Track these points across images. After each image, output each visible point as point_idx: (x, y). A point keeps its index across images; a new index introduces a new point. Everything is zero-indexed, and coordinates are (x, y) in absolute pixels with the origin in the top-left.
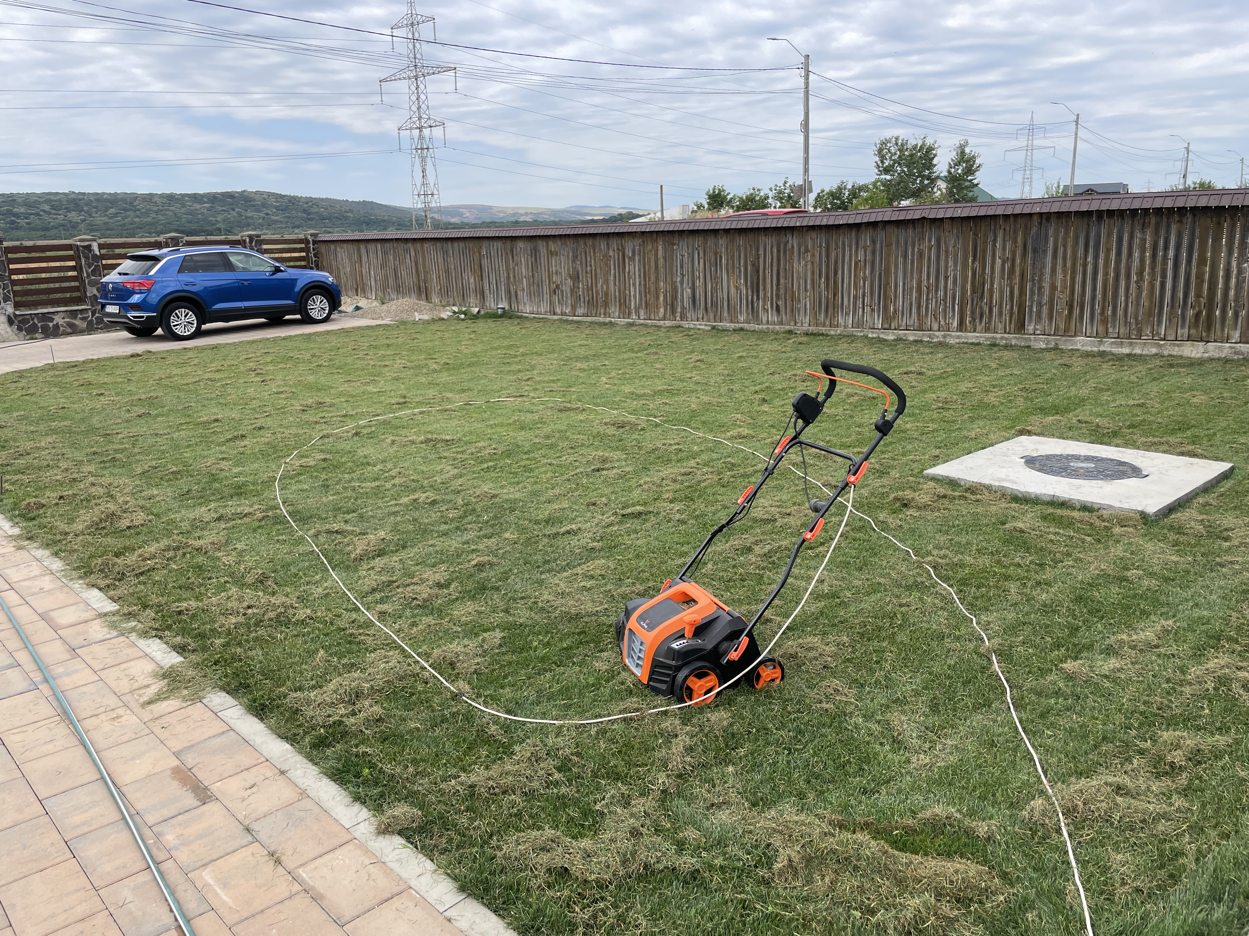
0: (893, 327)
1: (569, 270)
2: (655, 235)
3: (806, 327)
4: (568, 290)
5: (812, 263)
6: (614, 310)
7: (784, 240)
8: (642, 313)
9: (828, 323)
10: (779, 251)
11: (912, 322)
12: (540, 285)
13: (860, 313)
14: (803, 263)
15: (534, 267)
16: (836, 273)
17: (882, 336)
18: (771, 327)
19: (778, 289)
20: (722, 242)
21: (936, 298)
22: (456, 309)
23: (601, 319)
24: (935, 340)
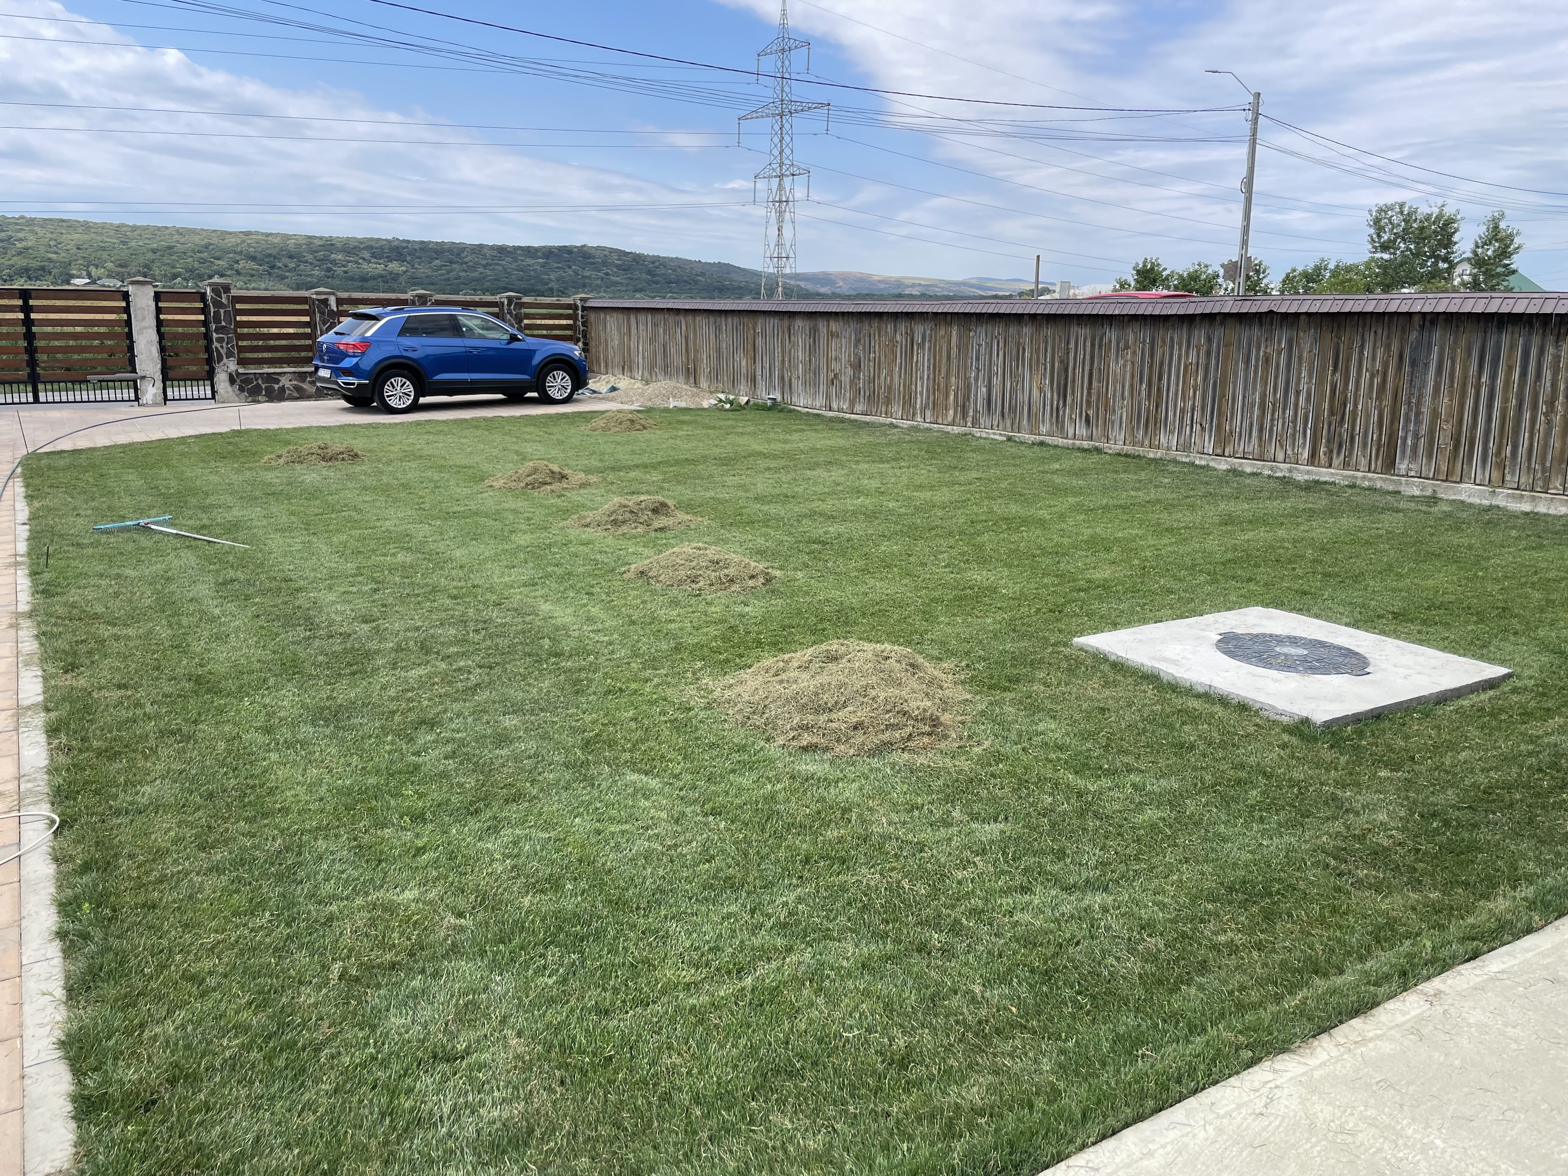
0: (1227, 454)
1: (849, 356)
2: (949, 317)
3: (1119, 447)
4: (848, 380)
5: (1133, 363)
6: (897, 409)
7: (1099, 332)
8: (928, 414)
9: (1147, 442)
10: (1093, 345)
11: (1251, 448)
12: (816, 373)
13: (1188, 432)
14: (1121, 362)
15: (812, 351)
16: (1160, 378)
17: (1212, 464)
18: (1078, 442)
19: (1089, 394)
20: (1027, 330)
21: (1284, 418)
22: (722, 396)
23: (882, 420)
24: (1278, 474)
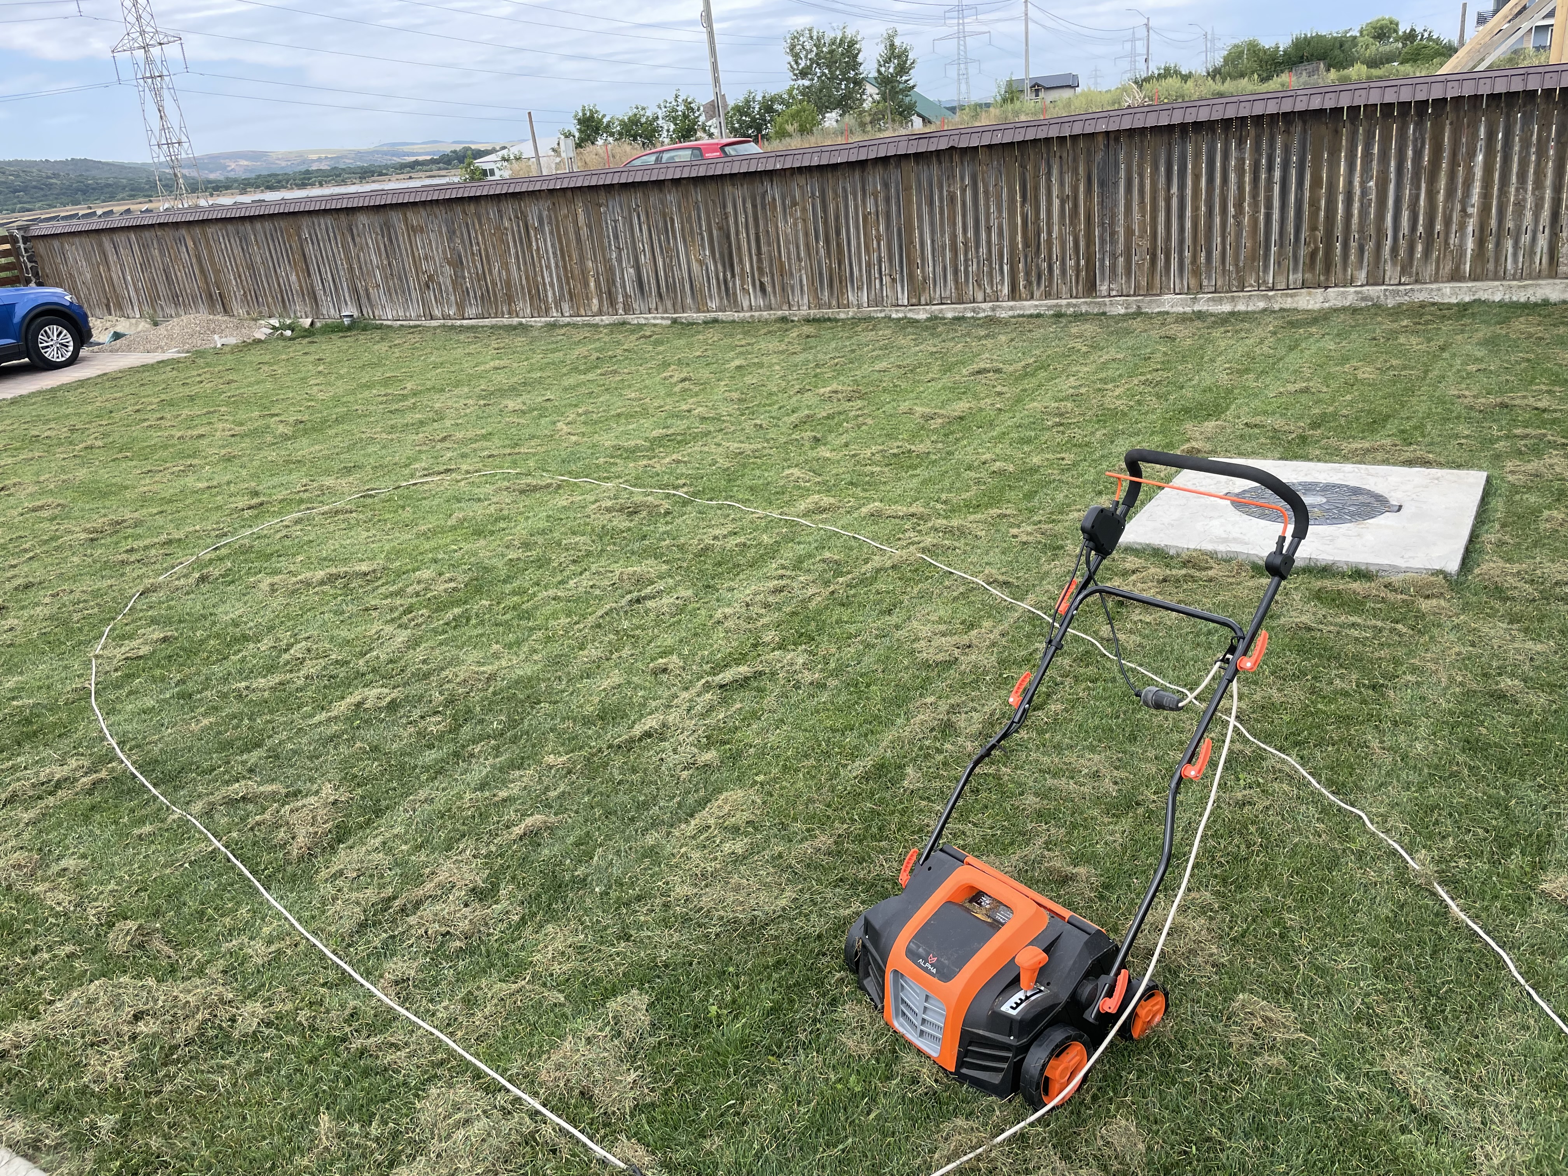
0: (923, 302)
1: (444, 252)
2: (569, 193)
3: (804, 312)
4: (448, 281)
5: (804, 220)
6: (523, 306)
7: (760, 190)
8: (566, 306)
9: (834, 303)
10: (754, 206)
11: (948, 292)
12: (402, 277)
13: (878, 286)
14: (790, 221)
15: (390, 251)
16: (838, 233)
17: (910, 315)
18: (757, 314)
19: (760, 260)
20: (672, 197)
21: (978, 257)
22: (275, 322)
23: (506, 321)
24: (982, 315)
